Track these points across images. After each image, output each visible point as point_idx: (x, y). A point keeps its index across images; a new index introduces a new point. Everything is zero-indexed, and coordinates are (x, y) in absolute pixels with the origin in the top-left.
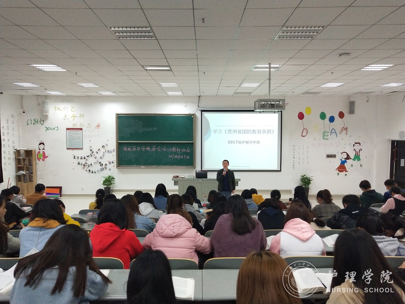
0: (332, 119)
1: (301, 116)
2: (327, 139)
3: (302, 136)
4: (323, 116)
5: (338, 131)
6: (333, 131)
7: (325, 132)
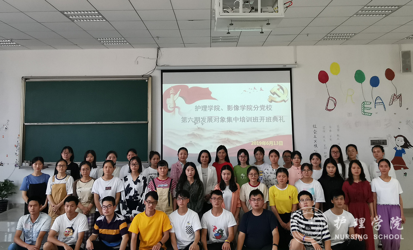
0: (375, 82)
1: (323, 77)
2: (370, 114)
3: (327, 109)
4: (359, 76)
5: (387, 100)
6: (378, 102)
7: (365, 103)
